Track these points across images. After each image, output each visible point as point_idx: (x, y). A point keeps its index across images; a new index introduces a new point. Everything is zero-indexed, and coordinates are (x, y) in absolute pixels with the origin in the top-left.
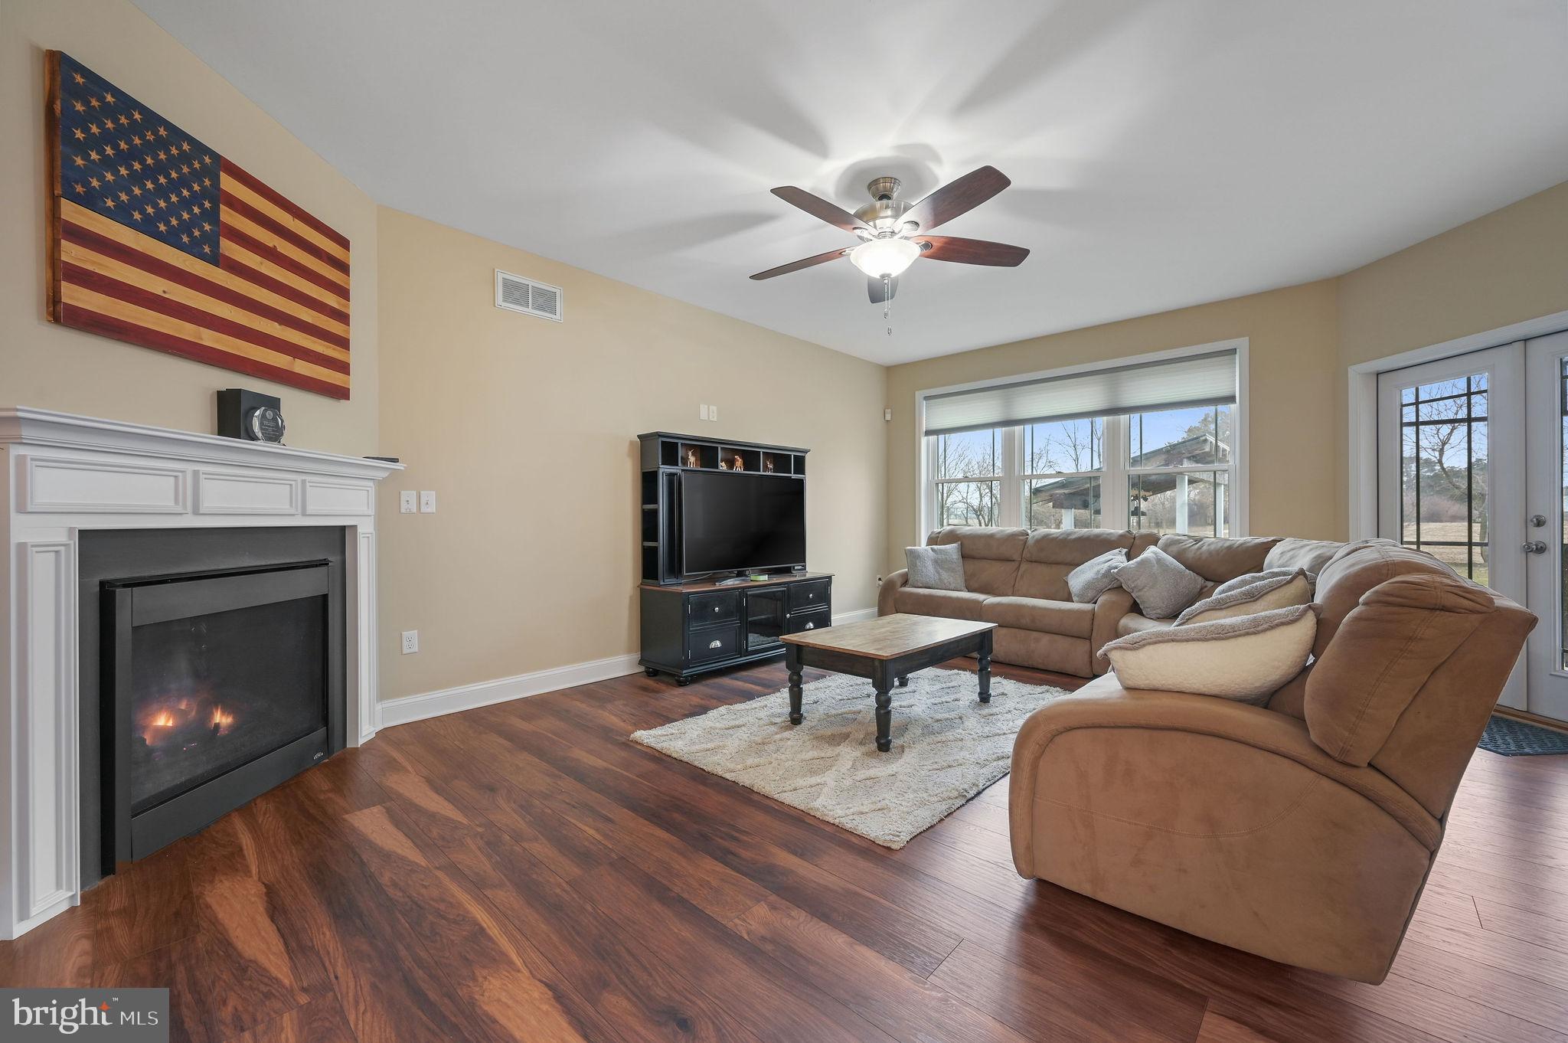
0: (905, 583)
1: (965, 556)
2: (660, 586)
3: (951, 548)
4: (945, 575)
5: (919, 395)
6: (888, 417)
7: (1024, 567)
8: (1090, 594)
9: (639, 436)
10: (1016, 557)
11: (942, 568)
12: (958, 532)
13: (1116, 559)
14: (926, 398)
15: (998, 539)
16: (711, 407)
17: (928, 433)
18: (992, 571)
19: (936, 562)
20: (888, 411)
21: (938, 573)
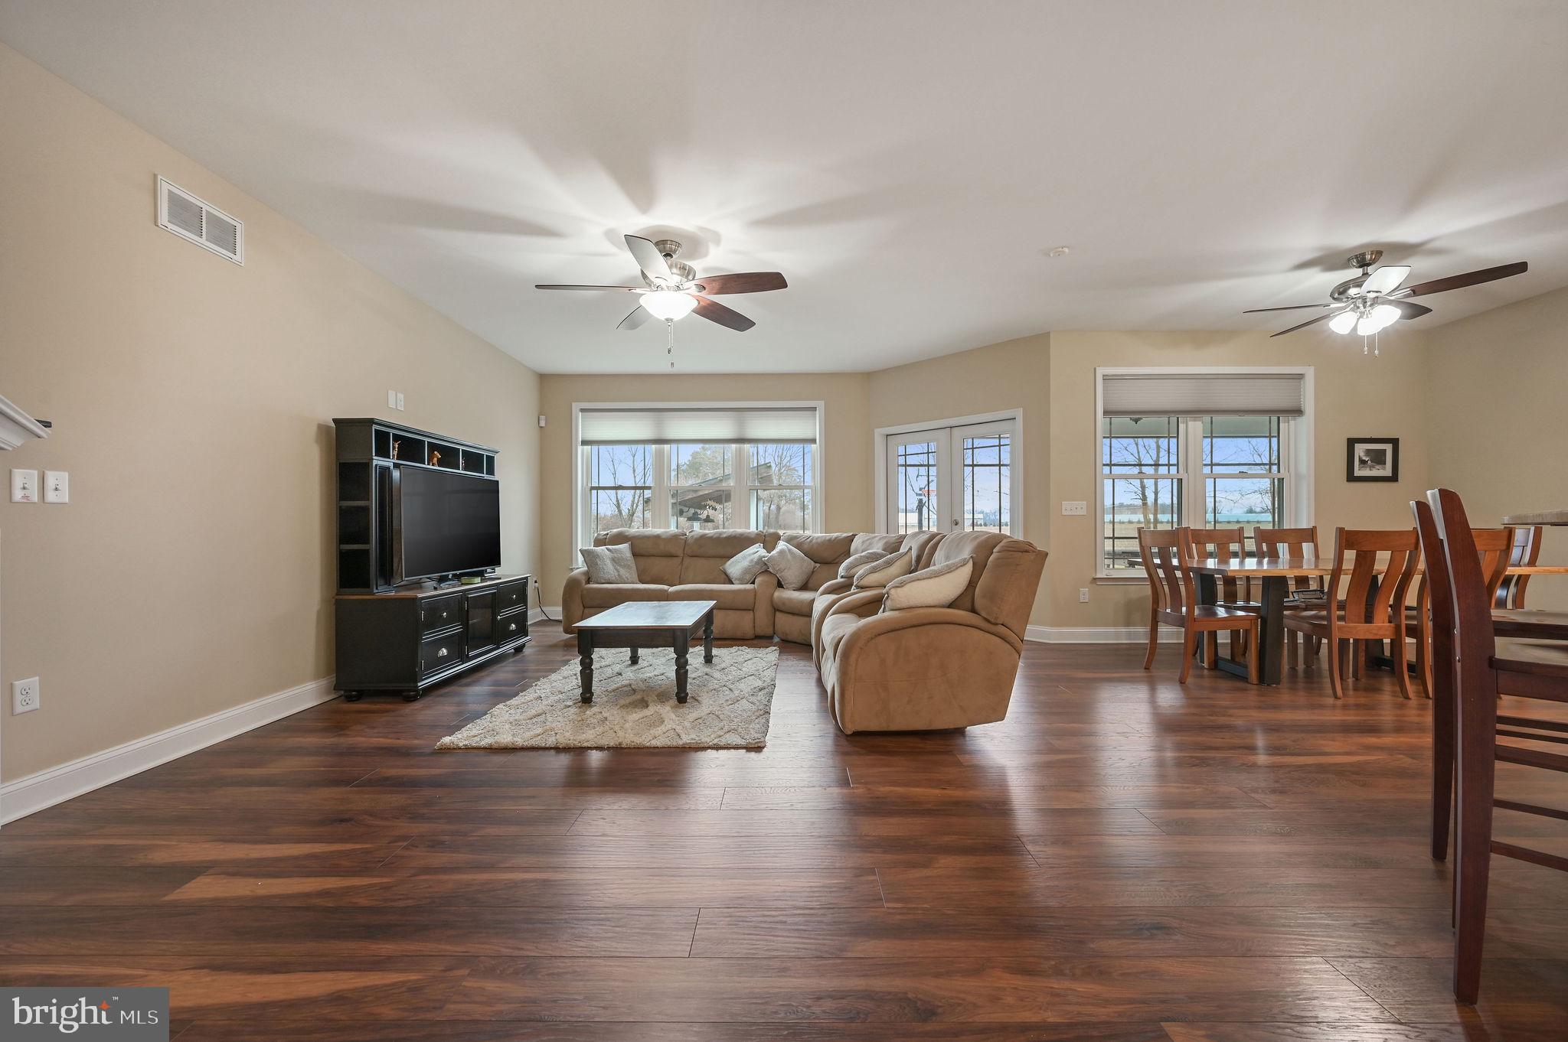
0: (588, 581)
1: (635, 554)
2: (374, 594)
3: (624, 547)
4: (622, 571)
5: (576, 406)
6: (543, 424)
7: (687, 561)
8: (748, 577)
9: (335, 420)
10: (680, 553)
11: (620, 565)
12: (627, 534)
13: (757, 551)
14: (582, 410)
15: (664, 539)
16: (398, 394)
17: (584, 443)
18: (658, 565)
19: (613, 560)
20: (543, 417)
21: (616, 569)
